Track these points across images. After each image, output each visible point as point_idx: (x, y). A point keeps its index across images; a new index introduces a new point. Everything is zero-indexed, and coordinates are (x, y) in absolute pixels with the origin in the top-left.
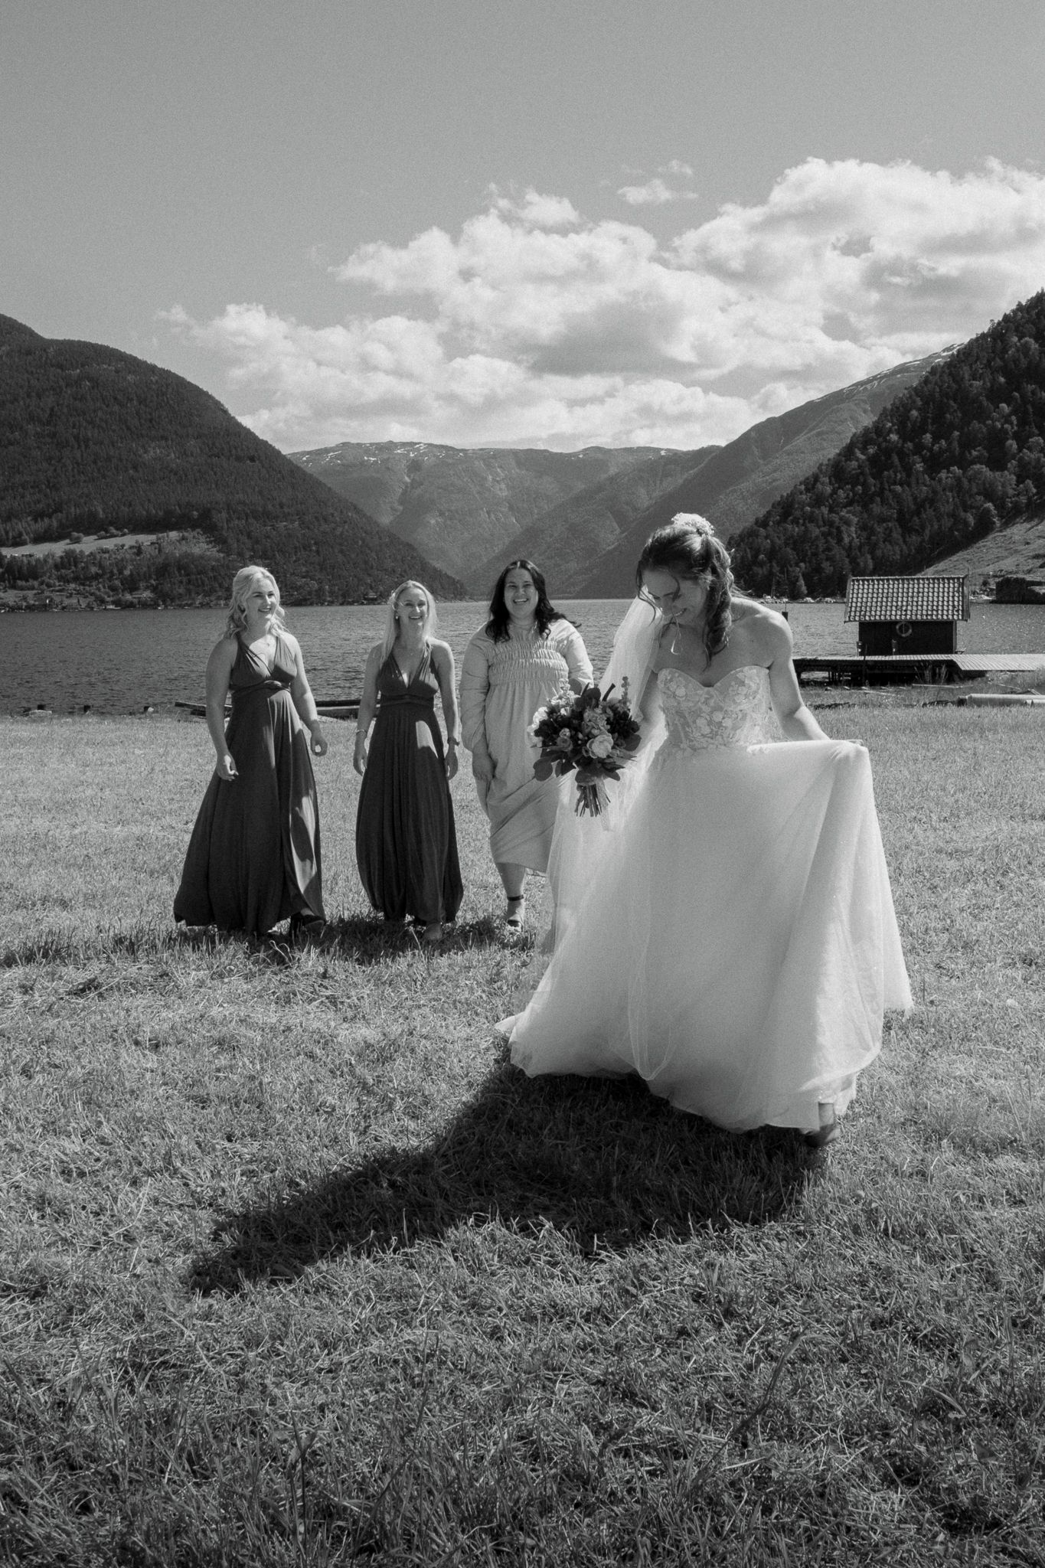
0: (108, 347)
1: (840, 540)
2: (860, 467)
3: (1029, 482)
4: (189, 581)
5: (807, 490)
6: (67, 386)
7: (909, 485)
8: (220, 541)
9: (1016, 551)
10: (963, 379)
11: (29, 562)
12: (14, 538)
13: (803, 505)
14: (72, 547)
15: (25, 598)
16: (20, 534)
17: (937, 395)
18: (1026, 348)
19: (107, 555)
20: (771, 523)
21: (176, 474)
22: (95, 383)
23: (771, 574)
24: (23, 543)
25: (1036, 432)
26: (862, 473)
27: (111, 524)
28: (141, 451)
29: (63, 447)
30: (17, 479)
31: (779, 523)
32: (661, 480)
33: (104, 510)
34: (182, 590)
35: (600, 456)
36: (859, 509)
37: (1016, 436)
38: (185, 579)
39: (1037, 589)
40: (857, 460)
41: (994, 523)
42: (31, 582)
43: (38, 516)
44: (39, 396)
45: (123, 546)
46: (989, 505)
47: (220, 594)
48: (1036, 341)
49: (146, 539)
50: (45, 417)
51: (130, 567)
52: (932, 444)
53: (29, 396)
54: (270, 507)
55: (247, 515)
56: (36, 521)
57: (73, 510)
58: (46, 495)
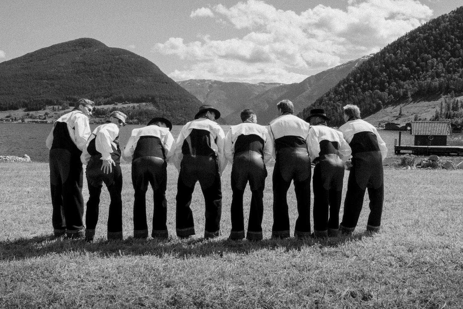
0: (126, 50)
1: (337, 111)
2: (342, 90)
3: (392, 95)
4: (148, 117)
5: (327, 96)
7: (357, 95)
8: (157, 106)
9: (388, 115)
10: (373, 65)
11: (103, 110)
12: (98, 103)
13: (325, 100)
14: (115, 106)
15: (101, 120)
16: (100, 102)
17: (365, 70)
18: (391, 57)
19: (125, 109)
20: (316, 105)
21: (145, 86)
22: (122, 60)
24: (101, 105)
25: (394, 81)
26: (343, 92)
27: (126, 100)
28: (135, 80)
29: (113, 78)
30: (100, 86)
32: (281, 92)
33: (124, 96)
34: (146, 119)
35: (264, 85)
36: (342, 102)
37: (388, 82)
39: (398, 126)
40: (342, 88)
41: (382, 107)
42: (103, 116)
43: (105, 97)
44: (107, 63)
45: (129, 106)
46: (380, 102)
48: (394, 55)
49: (136, 105)
50: (108, 69)
51: (131, 112)
52: (364, 84)
53: (104, 63)
54: (172, 97)
55: (165, 99)
56: (105, 99)
57: (115, 96)
58: (108, 91)
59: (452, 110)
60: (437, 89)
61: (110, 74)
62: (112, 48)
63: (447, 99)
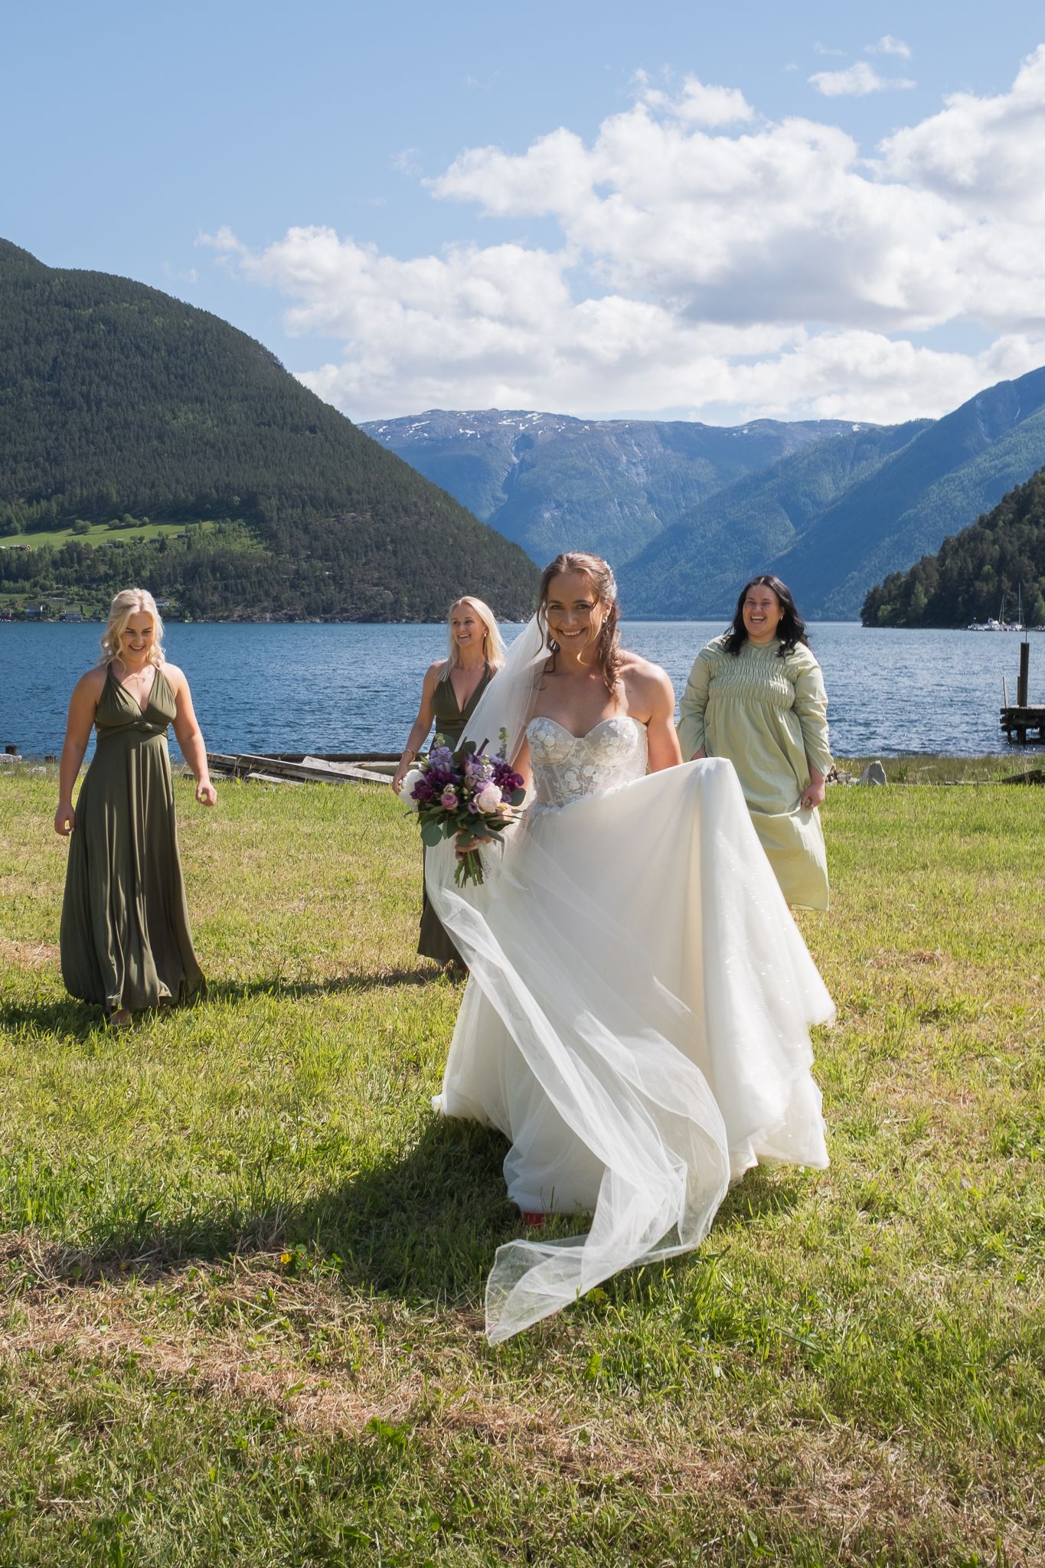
0: (130, 280)
4: (226, 588)
6: (77, 328)
8: (269, 537)
11: (19, 557)
12: (1, 525)
14: (76, 538)
15: (12, 604)
16: (9, 521)
19: (120, 551)
20: (1001, 523)
21: (213, 447)
22: (113, 328)
23: (1000, 591)
24: (13, 533)
27: (128, 510)
28: (168, 417)
29: (69, 409)
30: (8, 448)
31: (1011, 523)
32: (852, 465)
33: (118, 492)
34: (216, 599)
35: (772, 432)
38: (220, 585)
42: (21, 583)
43: (33, 498)
44: (39, 342)
45: (141, 539)
47: (266, 604)
49: (171, 531)
50: (46, 369)
51: (149, 567)
53: (26, 342)
54: (334, 493)
55: (304, 503)
56: (30, 505)
57: (78, 491)
58: (44, 471)
61: (56, 393)
62: (64, 271)
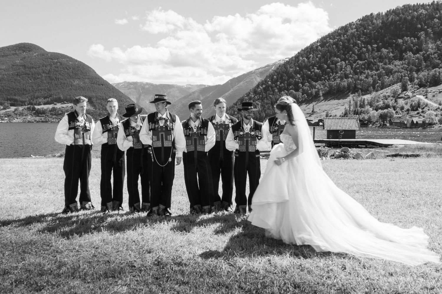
0: (65, 55)
2: (261, 90)
3: (305, 95)
5: (247, 96)
6: (54, 64)
7: (274, 95)
8: (94, 106)
10: (288, 68)
11: (43, 110)
12: (38, 103)
13: (246, 100)
14: (55, 106)
15: (41, 119)
16: (40, 102)
17: (281, 72)
18: (304, 61)
19: (64, 109)
21: (82, 88)
22: (61, 64)
24: (41, 105)
25: (307, 82)
26: (261, 92)
27: (65, 100)
28: (73, 82)
29: (52, 80)
30: (40, 88)
33: (63, 97)
35: (191, 87)
36: (261, 101)
37: (301, 83)
39: (311, 122)
40: (260, 88)
42: (43, 115)
43: (45, 98)
44: (46, 67)
45: (68, 106)
48: (307, 59)
50: (47, 72)
52: (280, 85)
53: (43, 66)
55: (101, 99)
56: (44, 99)
57: (55, 97)
58: (47, 93)
59: (359, 107)
60: (346, 89)
61: (49, 77)
62: (51, 52)
63: (355, 97)
